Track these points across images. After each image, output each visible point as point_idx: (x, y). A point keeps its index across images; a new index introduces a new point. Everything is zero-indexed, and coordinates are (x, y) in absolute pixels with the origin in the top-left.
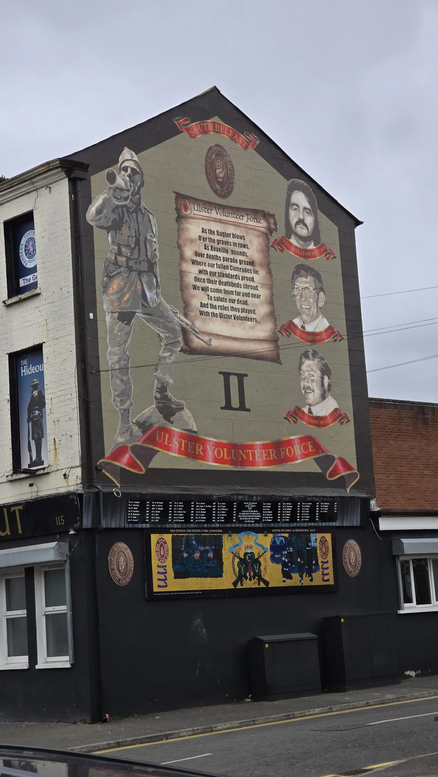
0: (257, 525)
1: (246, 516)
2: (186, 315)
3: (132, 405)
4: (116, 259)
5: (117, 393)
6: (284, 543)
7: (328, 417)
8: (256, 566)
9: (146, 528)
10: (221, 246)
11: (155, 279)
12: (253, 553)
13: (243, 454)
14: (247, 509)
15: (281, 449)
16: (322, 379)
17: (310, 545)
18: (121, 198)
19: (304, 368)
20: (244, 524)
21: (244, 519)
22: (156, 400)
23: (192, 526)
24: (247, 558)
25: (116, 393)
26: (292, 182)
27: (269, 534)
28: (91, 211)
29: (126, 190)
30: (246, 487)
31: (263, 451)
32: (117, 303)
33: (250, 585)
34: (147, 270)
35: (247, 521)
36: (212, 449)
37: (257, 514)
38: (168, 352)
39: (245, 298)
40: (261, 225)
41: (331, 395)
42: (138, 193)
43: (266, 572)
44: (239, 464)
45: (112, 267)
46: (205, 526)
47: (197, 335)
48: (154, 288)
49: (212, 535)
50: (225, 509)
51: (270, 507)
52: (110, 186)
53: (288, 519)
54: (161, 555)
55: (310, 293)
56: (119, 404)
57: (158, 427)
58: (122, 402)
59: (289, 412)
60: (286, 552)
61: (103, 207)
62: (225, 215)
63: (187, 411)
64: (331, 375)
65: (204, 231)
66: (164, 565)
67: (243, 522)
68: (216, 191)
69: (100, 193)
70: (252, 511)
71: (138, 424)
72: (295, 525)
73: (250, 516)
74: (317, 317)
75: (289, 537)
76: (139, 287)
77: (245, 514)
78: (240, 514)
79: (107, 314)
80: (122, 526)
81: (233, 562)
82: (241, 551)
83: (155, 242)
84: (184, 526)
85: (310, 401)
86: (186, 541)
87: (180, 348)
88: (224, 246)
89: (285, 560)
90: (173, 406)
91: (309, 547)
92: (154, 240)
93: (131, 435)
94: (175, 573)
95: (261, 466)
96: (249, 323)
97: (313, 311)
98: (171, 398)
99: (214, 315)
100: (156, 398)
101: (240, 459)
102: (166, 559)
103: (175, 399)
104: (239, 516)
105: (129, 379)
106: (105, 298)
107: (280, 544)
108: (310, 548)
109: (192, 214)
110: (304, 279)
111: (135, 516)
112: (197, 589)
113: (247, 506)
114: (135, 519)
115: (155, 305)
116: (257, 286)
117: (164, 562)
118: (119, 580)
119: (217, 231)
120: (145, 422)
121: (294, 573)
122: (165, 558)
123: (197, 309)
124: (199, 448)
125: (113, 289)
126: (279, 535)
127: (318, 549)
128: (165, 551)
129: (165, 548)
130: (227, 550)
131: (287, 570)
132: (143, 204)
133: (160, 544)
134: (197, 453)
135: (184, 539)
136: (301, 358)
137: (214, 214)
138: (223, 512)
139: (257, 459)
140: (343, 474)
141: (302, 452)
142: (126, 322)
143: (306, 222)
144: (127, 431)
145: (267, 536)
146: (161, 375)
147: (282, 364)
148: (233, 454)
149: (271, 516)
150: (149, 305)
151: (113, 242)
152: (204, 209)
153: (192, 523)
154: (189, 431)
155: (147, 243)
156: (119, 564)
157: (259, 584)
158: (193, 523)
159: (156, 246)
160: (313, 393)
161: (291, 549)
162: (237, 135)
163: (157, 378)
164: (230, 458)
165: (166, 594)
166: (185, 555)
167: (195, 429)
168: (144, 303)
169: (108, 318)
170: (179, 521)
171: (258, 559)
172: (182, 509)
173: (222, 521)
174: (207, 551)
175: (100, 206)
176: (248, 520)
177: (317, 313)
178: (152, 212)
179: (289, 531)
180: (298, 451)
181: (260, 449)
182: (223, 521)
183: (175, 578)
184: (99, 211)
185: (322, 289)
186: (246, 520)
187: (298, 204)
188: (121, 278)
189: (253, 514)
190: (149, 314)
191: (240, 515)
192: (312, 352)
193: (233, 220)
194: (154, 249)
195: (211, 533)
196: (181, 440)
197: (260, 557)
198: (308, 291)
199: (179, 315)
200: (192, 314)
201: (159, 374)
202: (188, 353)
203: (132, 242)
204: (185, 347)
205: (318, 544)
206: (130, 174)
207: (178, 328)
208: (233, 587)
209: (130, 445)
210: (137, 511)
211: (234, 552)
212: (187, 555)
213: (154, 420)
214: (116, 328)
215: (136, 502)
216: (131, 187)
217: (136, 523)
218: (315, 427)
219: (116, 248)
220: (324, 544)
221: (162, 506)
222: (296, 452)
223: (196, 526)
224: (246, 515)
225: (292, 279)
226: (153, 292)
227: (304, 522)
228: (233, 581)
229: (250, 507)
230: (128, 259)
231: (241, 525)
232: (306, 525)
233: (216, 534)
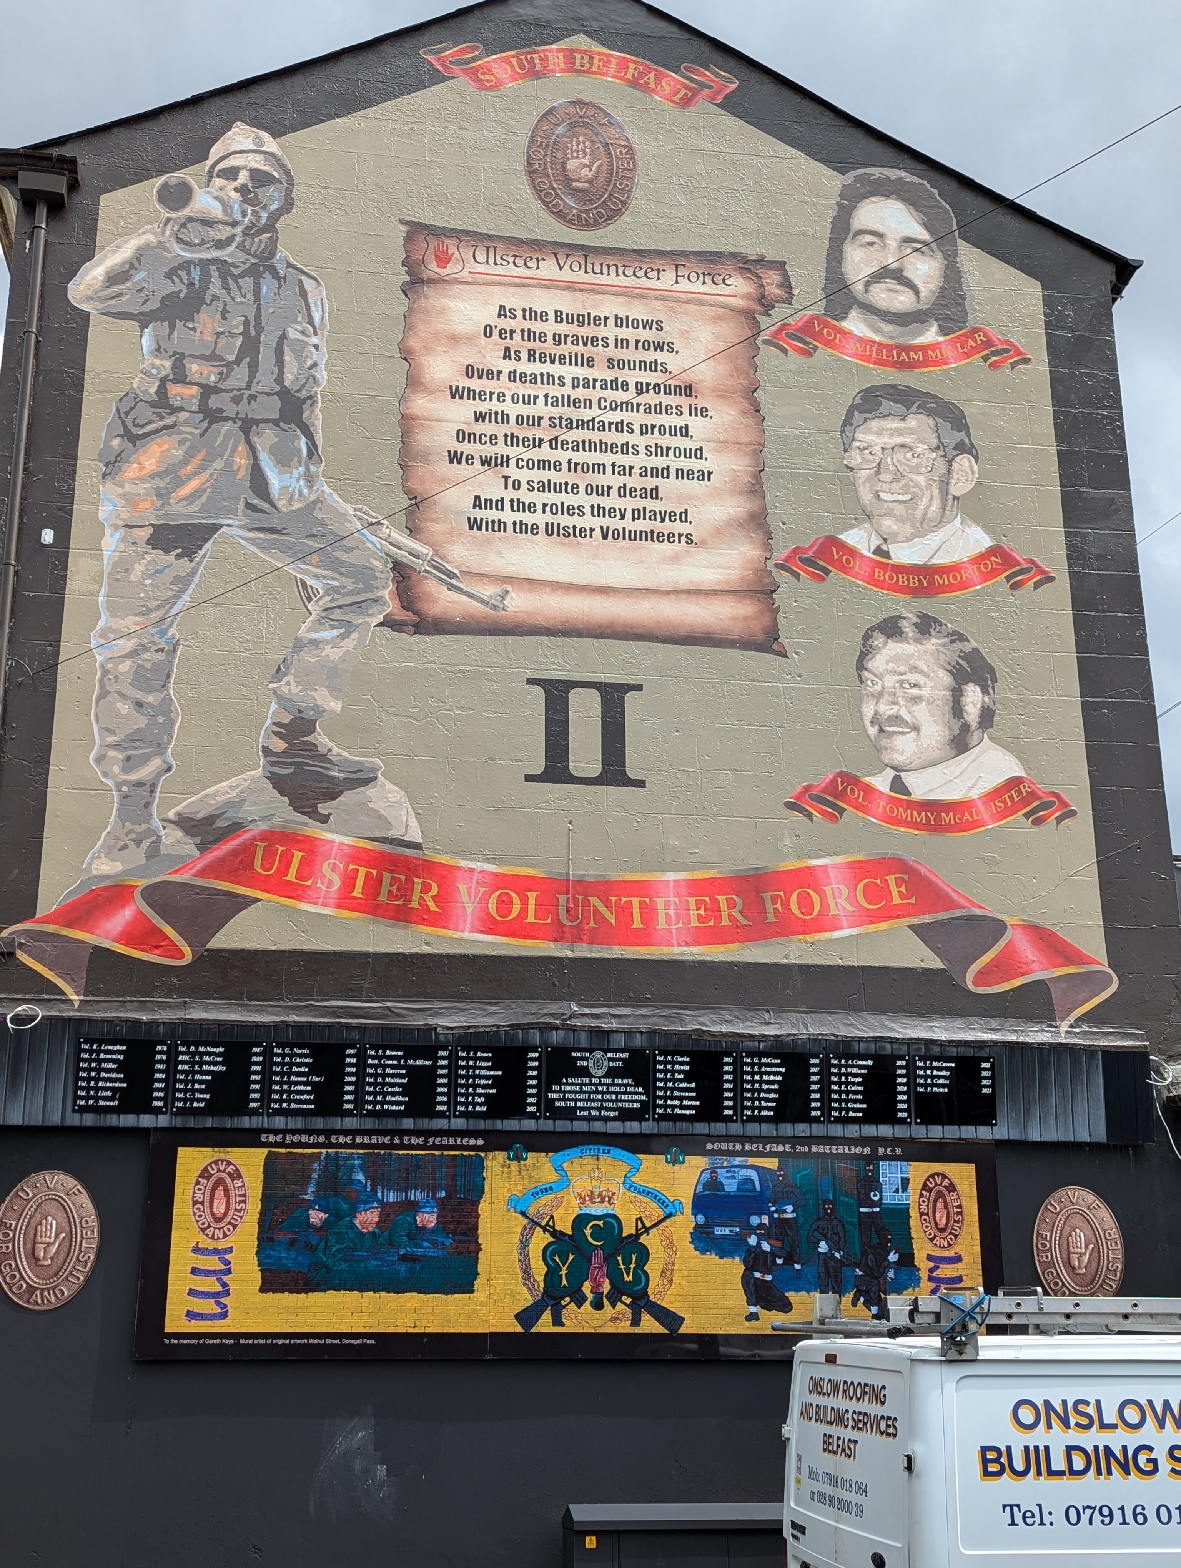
0: (633, 1127)
1: (583, 1096)
2: (413, 531)
3: (169, 769)
4: (162, 390)
5: (116, 739)
6: (758, 1189)
7: (979, 803)
8: (627, 1262)
9: (156, 1129)
10: (567, 349)
11: (304, 440)
12: (614, 1217)
13: (603, 909)
14: (585, 1072)
15: (767, 896)
16: (957, 694)
17: (876, 1199)
18: (203, 242)
19: (878, 663)
20: (575, 1123)
21: (572, 1104)
22: (266, 757)
23: (350, 1123)
24: (588, 1232)
25: (111, 739)
26: (858, 179)
27: (687, 1158)
28: (88, 278)
29: (225, 223)
30: (610, 1006)
31: (692, 901)
32: (152, 503)
33: (595, 1323)
34: (277, 416)
35: (586, 1113)
36: (477, 892)
37: (632, 1089)
38: (333, 627)
39: (650, 482)
40: (727, 290)
41: (991, 739)
42: (270, 227)
43: (671, 1282)
44: (584, 938)
45: (144, 412)
46: (408, 1123)
47: (453, 581)
48: (300, 462)
49: (437, 1153)
50: (492, 1073)
51: (687, 1068)
52: (167, 215)
53: (769, 1109)
54: (213, 1214)
55: (915, 461)
56: (116, 769)
57: (265, 831)
58: (130, 764)
59: (807, 789)
60: (765, 1219)
61: (132, 266)
62: (589, 270)
63: (389, 786)
64: (994, 680)
65: (502, 312)
66: (222, 1245)
67: (569, 1114)
68: (560, 214)
69: (129, 232)
70: (608, 1081)
71: (185, 823)
72: (802, 1129)
73: (599, 1097)
74: (941, 522)
75: (780, 1169)
76: (242, 461)
77: (578, 1088)
78: (554, 1087)
79: (108, 531)
80: (55, 1119)
81: (524, 1245)
82: (561, 1210)
83: (316, 347)
84: (319, 1123)
85: (899, 759)
86: (325, 1170)
87: (381, 616)
88: (580, 349)
89: (759, 1244)
90: (333, 774)
91: (872, 1204)
92: (315, 340)
93: (153, 852)
94: (265, 1272)
95: (679, 945)
96: (665, 547)
97: (927, 508)
98: (330, 750)
99: (522, 528)
100: (267, 751)
101: (592, 924)
102: (235, 1226)
103: (344, 753)
104: (552, 1096)
105: (168, 700)
106: (108, 489)
107: (738, 1190)
108: (878, 1209)
109: (465, 273)
110: (896, 424)
111: (106, 1089)
112: (354, 1330)
113: (585, 1064)
114: (105, 1099)
115: (297, 505)
116: (701, 449)
117: (225, 1236)
118: (31, 1289)
119: (556, 312)
120: (210, 819)
121: (797, 1290)
122: (230, 1223)
123: (459, 514)
124: (426, 888)
125: (142, 468)
126: (736, 1163)
127: (914, 1213)
128: (232, 1200)
129: (232, 1193)
130: (501, 1204)
131: (769, 1278)
132: (282, 253)
133: (213, 1179)
134: (415, 905)
135: (316, 1166)
136: (867, 637)
137: (548, 269)
138: (483, 1082)
139: (662, 924)
140: (1040, 975)
141: (860, 906)
142: (180, 550)
143: (908, 274)
144: (138, 843)
145: (683, 1162)
146: (295, 689)
147: (787, 657)
148: (562, 910)
149: (690, 1099)
150: (274, 506)
151: (158, 350)
152: (511, 260)
153: (349, 1113)
154: (391, 843)
155: (287, 349)
156: (39, 1239)
157: (636, 1322)
158: (354, 1115)
159: (322, 358)
160: (913, 734)
161: (790, 1208)
162: (652, 75)
163: (279, 697)
164: (549, 921)
165: (218, 1341)
166: (317, 1217)
167: (415, 835)
168: (256, 501)
169: (111, 543)
170: (293, 1106)
171: (638, 1236)
172: (304, 1069)
173: (478, 1108)
174: (413, 1207)
175: (123, 264)
176: (592, 1108)
177: (943, 513)
178: (313, 274)
179: (781, 1148)
180: (841, 901)
181: (677, 895)
182: (484, 1109)
183: (263, 1290)
184: (116, 278)
185: (961, 448)
186: (583, 1109)
187: (880, 229)
188: (177, 438)
189: (612, 1089)
190: (273, 530)
191: (555, 1092)
192: (915, 620)
193: (622, 281)
194: (309, 363)
195: (435, 1147)
196: (351, 867)
197: (647, 1230)
198: (909, 455)
199: (388, 531)
200: (435, 528)
201: (289, 686)
202: (413, 629)
203: (231, 350)
204: (402, 615)
205: (912, 1198)
206: (244, 186)
207: (377, 564)
208: (519, 1329)
209: (142, 883)
210: (114, 1075)
211: (531, 1211)
212: (324, 1216)
213: (248, 812)
214: (139, 569)
215: (110, 1047)
216: (244, 214)
217: (113, 1112)
218: (917, 832)
219: (168, 364)
220: (944, 1197)
221: (219, 1059)
222: (832, 905)
223: (369, 1124)
224: (581, 1092)
225: (844, 425)
226: (295, 471)
227: (844, 1121)
228: (519, 1309)
229: (599, 1066)
230: (207, 390)
231: (561, 1125)
232: (853, 1131)
233: (457, 1153)
